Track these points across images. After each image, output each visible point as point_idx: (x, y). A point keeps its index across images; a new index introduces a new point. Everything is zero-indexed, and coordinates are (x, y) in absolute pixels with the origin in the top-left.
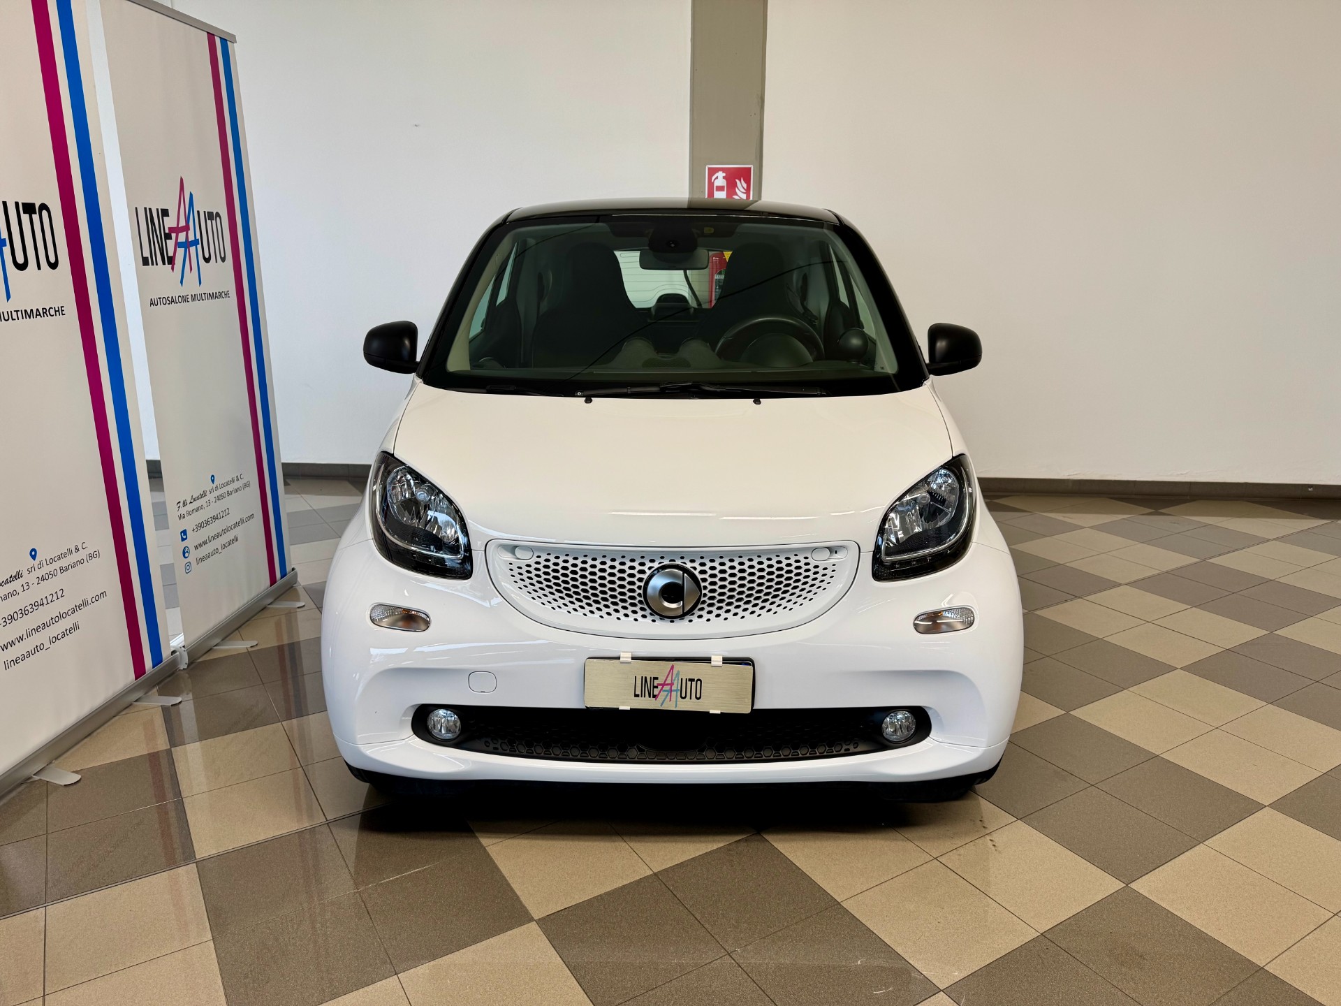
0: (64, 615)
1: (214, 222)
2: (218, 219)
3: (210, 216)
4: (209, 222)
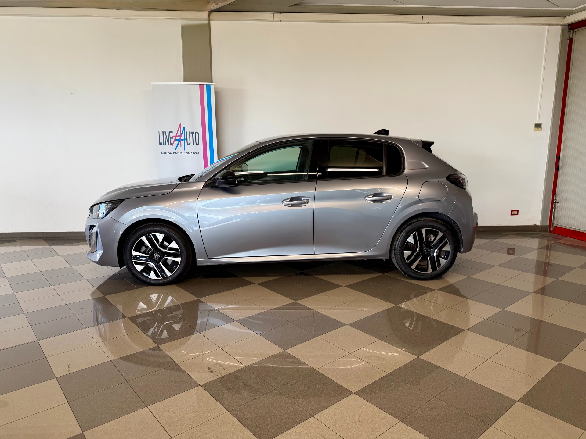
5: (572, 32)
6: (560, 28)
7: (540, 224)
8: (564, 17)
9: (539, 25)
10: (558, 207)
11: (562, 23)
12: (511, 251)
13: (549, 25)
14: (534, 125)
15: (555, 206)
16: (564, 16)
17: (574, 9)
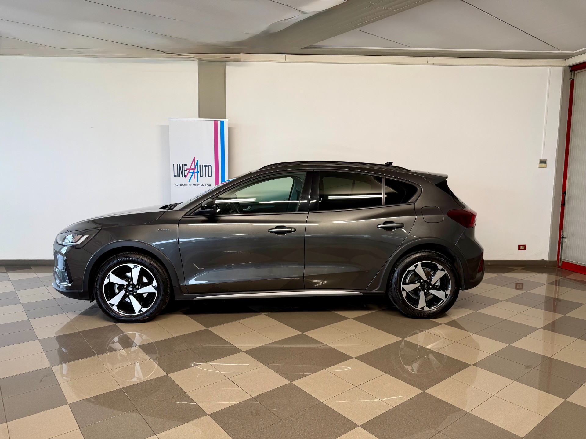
5: (573, 73)
6: (561, 69)
7: (548, 259)
8: (565, 60)
9: (540, 66)
10: (565, 242)
11: (563, 65)
12: (519, 286)
13: (551, 67)
14: (539, 162)
15: (562, 241)
16: (565, 58)
17: (574, 52)
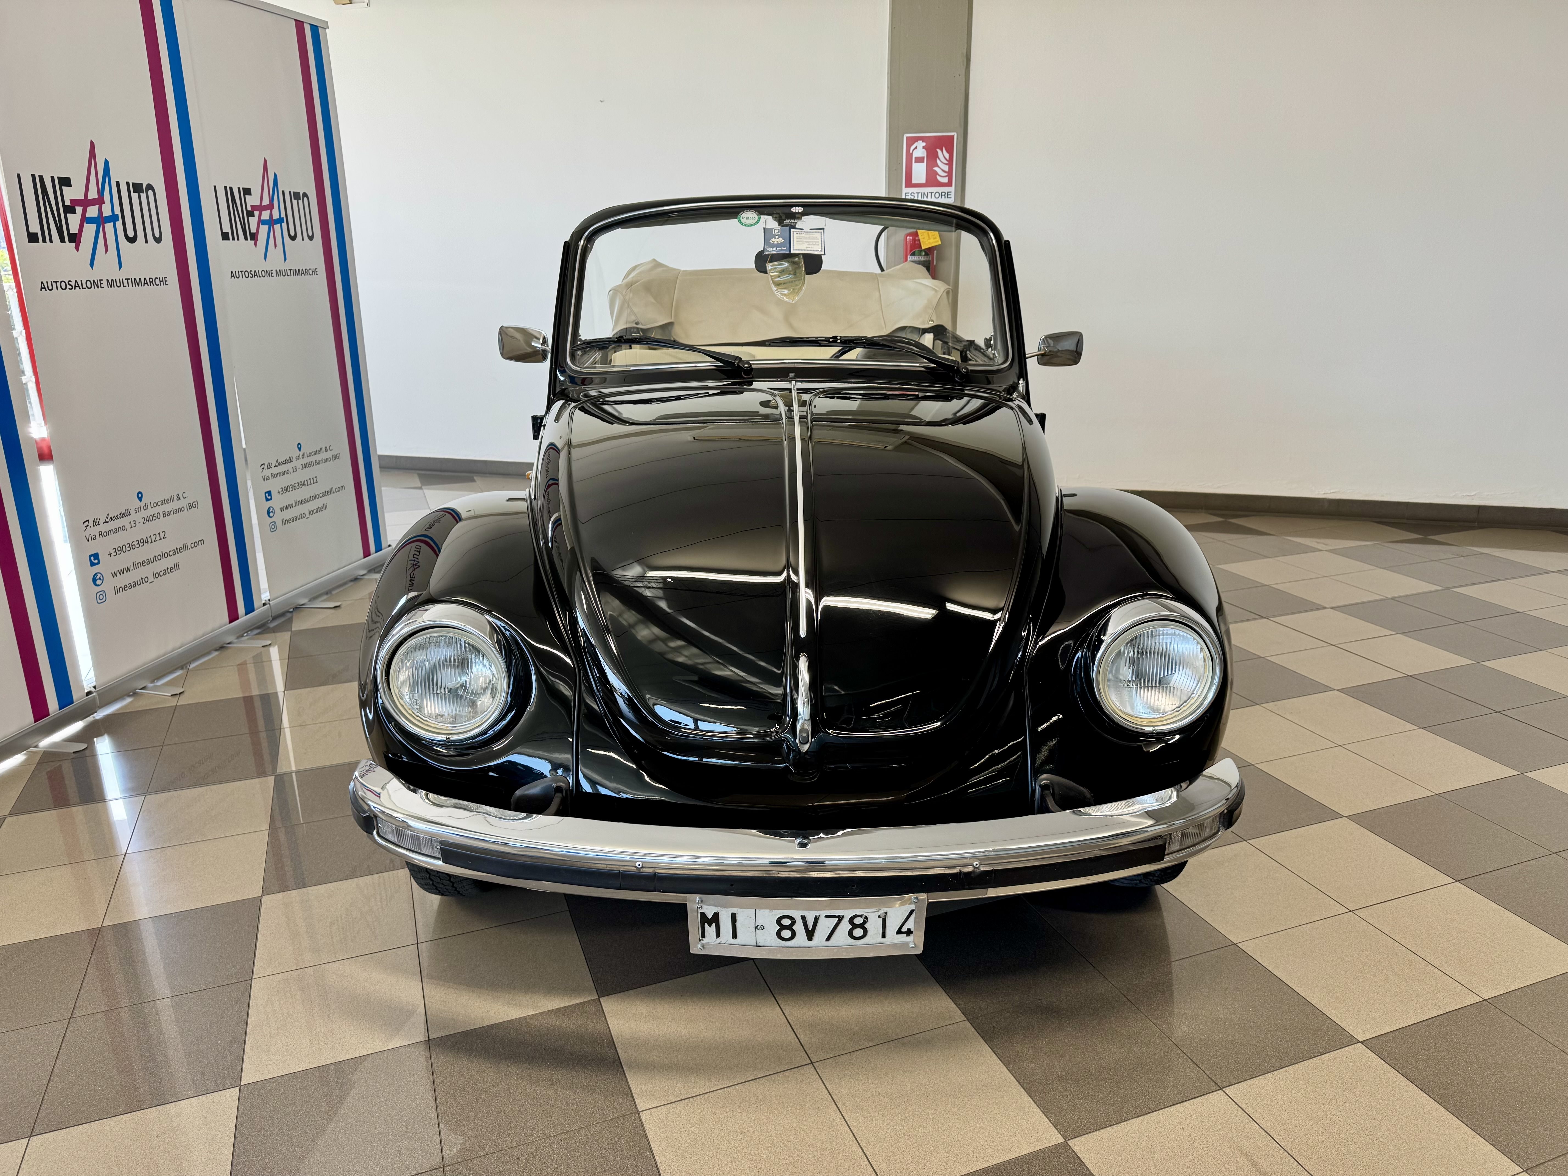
0: (166, 555)
1: (300, 202)
2: (305, 199)
3: (297, 196)
4: (295, 202)
